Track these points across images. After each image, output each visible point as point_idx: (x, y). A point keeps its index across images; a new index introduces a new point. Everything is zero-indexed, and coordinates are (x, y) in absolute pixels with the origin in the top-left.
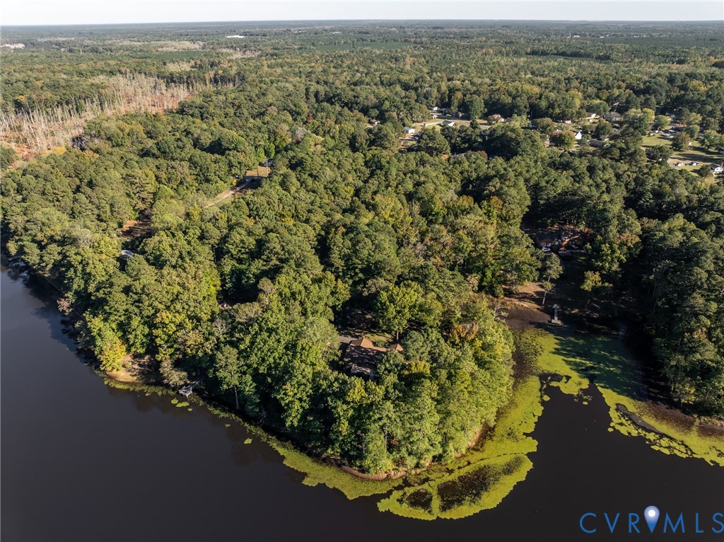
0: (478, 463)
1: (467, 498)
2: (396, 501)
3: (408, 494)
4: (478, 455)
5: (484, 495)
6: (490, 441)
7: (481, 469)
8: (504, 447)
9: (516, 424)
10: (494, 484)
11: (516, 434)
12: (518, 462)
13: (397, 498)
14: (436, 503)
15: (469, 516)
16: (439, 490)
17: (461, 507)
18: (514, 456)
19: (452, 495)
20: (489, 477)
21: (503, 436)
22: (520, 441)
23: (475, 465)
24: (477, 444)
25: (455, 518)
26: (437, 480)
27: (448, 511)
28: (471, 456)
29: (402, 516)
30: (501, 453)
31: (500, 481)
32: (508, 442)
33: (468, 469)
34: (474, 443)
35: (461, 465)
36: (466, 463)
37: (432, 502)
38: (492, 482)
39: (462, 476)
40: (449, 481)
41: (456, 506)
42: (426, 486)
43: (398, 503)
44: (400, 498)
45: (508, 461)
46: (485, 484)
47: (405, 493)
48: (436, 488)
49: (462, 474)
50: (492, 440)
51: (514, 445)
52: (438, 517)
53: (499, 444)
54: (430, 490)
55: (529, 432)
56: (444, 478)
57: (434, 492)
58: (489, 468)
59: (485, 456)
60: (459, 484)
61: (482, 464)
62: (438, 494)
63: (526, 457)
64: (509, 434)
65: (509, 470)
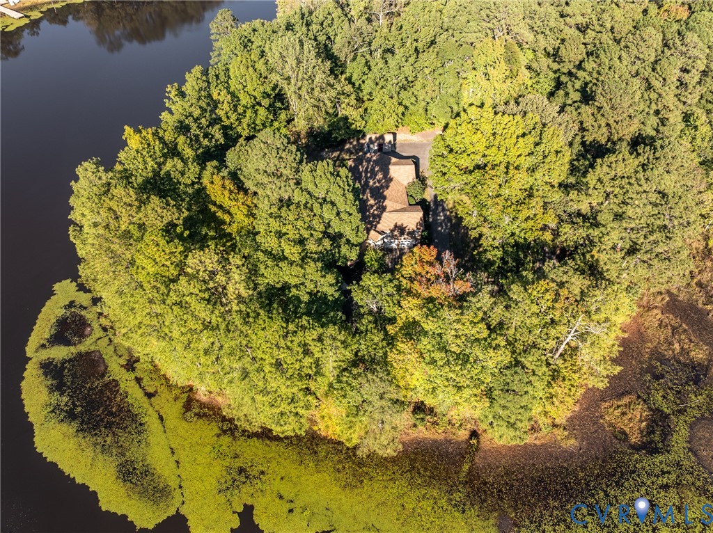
0: (151, 411)
1: (65, 399)
2: (70, 299)
3: (83, 313)
4: (172, 410)
5: (70, 428)
6: (217, 431)
7: (134, 418)
8: (200, 459)
9: (278, 486)
10: (95, 444)
11: (246, 489)
12: (158, 493)
13: (77, 299)
14: (60, 353)
15: (24, 406)
16: (88, 354)
17: (45, 391)
18: (173, 483)
19: (74, 376)
20: (114, 434)
21: (236, 456)
22: (222, 499)
23: (146, 405)
24: (202, 405)
25: (23, 384)
26: (111, 348)
27: (41, 371)
28: (171, 397)
29: (40, 312)
30: (182, 455)
31: (100, 457)
32: (218, 469)
33: (135, 394)
34: (204, 399)
35: (144, 383)
36: (151, 390)
37: (62, 347)
38: (100, 439)
39: (117, 385)
40: (106, 367)
41: (49, 383)
42: (98, 333)
43: (67, 303)
44: (77, 303)
45: (159, 471)
46: (96, 427)
47: (85, 308)
48: (92, 348)
49: (122, 385)
50: (218, 436)
51: (211, 484)
52: (30, 359)
53: (208, 449)
54: (88, 341)
55: (256, 520)
56: (115, 357)
57: (82, 348)
58: (139, 433)
59: (168, 423)
60: (98, 383)
61: (151, 421)
62: (80, 355)
63: (172, 512)
64: (241, 471)
65: (130, 473)
